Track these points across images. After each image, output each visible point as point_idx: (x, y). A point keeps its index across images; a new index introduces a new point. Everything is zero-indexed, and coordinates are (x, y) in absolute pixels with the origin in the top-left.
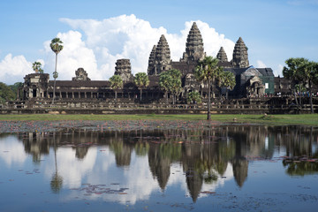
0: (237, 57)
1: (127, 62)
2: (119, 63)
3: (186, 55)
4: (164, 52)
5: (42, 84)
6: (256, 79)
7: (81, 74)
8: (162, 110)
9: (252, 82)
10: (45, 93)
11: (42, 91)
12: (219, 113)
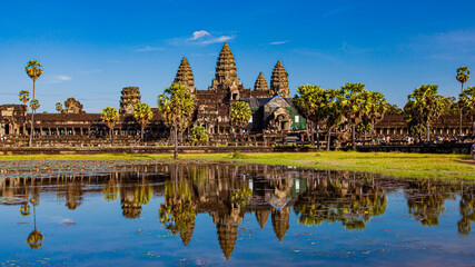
0: (275, 84)
1: (136, 90)
2: (125, 92)
3: (216, 82)
4: (186, 78)
5: (17, 118)
6: (282, 111)
7: (72, 105)
8: (135, 149)
9: (276, 114)
10: (21, 129)
11: (16, 126)
12: (206, 152)
